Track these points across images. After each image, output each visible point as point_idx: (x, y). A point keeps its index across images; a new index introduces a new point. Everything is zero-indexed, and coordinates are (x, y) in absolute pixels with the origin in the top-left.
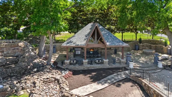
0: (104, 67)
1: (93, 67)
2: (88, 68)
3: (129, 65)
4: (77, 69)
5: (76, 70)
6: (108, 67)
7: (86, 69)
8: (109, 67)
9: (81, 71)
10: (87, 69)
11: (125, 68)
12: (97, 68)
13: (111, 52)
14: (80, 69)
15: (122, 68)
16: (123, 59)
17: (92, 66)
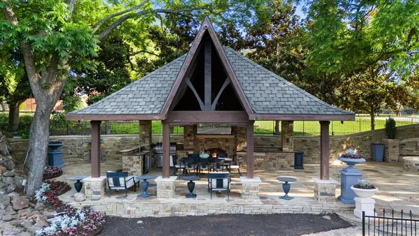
0: (241, 210)
1: (193, 207)
2: (173, 209)
3: (354, 203)
4: (129, 212)
5: (124, 216)
6: (259, 212)
7: (163, 214)
8: (264, 211)
9: (140, 222)
10: (168, 214)
11: (334, 216)
12: (212, 211)
13: (283, 160)
14: (139, 214)
15: (321, 215)
16: (328, 179)
17: (190, 201)
